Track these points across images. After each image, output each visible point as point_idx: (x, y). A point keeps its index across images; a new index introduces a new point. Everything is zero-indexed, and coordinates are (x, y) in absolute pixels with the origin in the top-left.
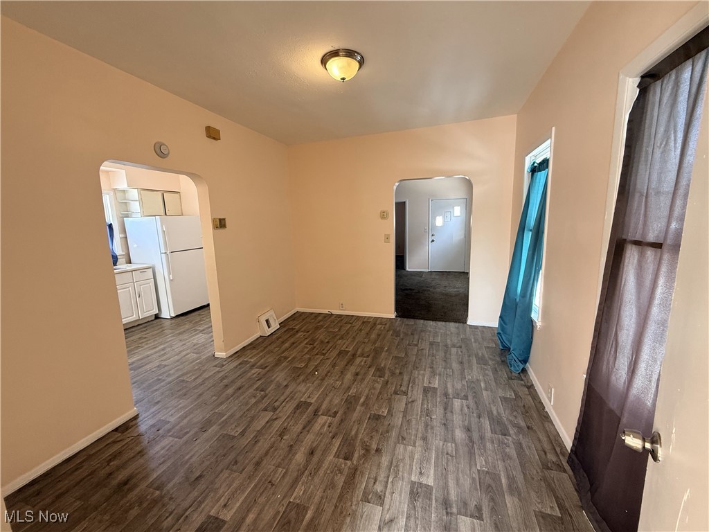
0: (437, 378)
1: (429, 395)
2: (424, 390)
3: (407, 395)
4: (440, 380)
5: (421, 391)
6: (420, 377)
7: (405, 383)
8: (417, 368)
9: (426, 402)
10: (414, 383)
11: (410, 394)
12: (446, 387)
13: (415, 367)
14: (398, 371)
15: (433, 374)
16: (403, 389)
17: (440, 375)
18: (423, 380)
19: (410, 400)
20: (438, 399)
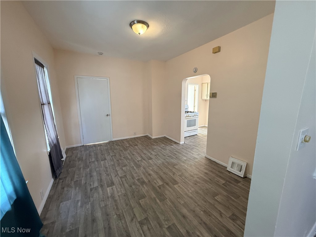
0: (109, 194)
1: (110, 182)
2: (113, 183)
3: (120, 177)
4: (108, 194)
5: (115, 182)
6: (119, 189)
7: (125, 182)
8: (125, 196)
9: (111, 178)
10: (120, 184)
11: (119, 178)
12: (102, 191)
13: (126, 195)
14: (133, 187)
15: (113, 197)
16: (123, 179)
17: (108, 198)
18: (117, 189)
19: (117, 176)
20: (105, 182)
